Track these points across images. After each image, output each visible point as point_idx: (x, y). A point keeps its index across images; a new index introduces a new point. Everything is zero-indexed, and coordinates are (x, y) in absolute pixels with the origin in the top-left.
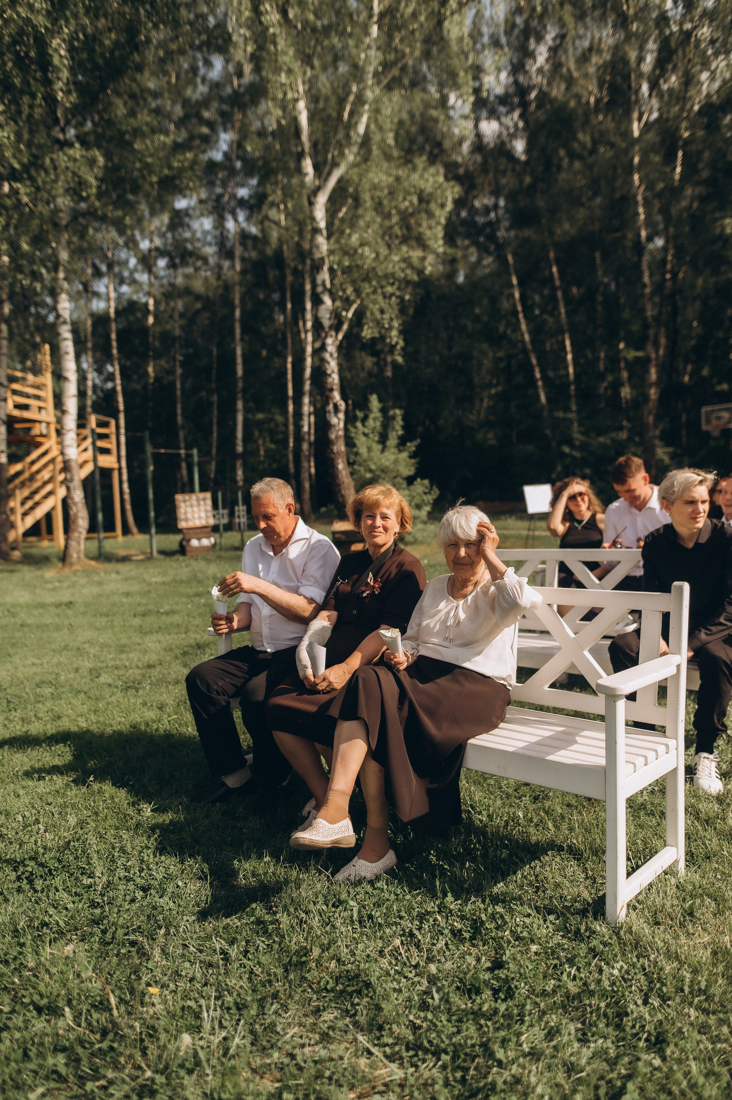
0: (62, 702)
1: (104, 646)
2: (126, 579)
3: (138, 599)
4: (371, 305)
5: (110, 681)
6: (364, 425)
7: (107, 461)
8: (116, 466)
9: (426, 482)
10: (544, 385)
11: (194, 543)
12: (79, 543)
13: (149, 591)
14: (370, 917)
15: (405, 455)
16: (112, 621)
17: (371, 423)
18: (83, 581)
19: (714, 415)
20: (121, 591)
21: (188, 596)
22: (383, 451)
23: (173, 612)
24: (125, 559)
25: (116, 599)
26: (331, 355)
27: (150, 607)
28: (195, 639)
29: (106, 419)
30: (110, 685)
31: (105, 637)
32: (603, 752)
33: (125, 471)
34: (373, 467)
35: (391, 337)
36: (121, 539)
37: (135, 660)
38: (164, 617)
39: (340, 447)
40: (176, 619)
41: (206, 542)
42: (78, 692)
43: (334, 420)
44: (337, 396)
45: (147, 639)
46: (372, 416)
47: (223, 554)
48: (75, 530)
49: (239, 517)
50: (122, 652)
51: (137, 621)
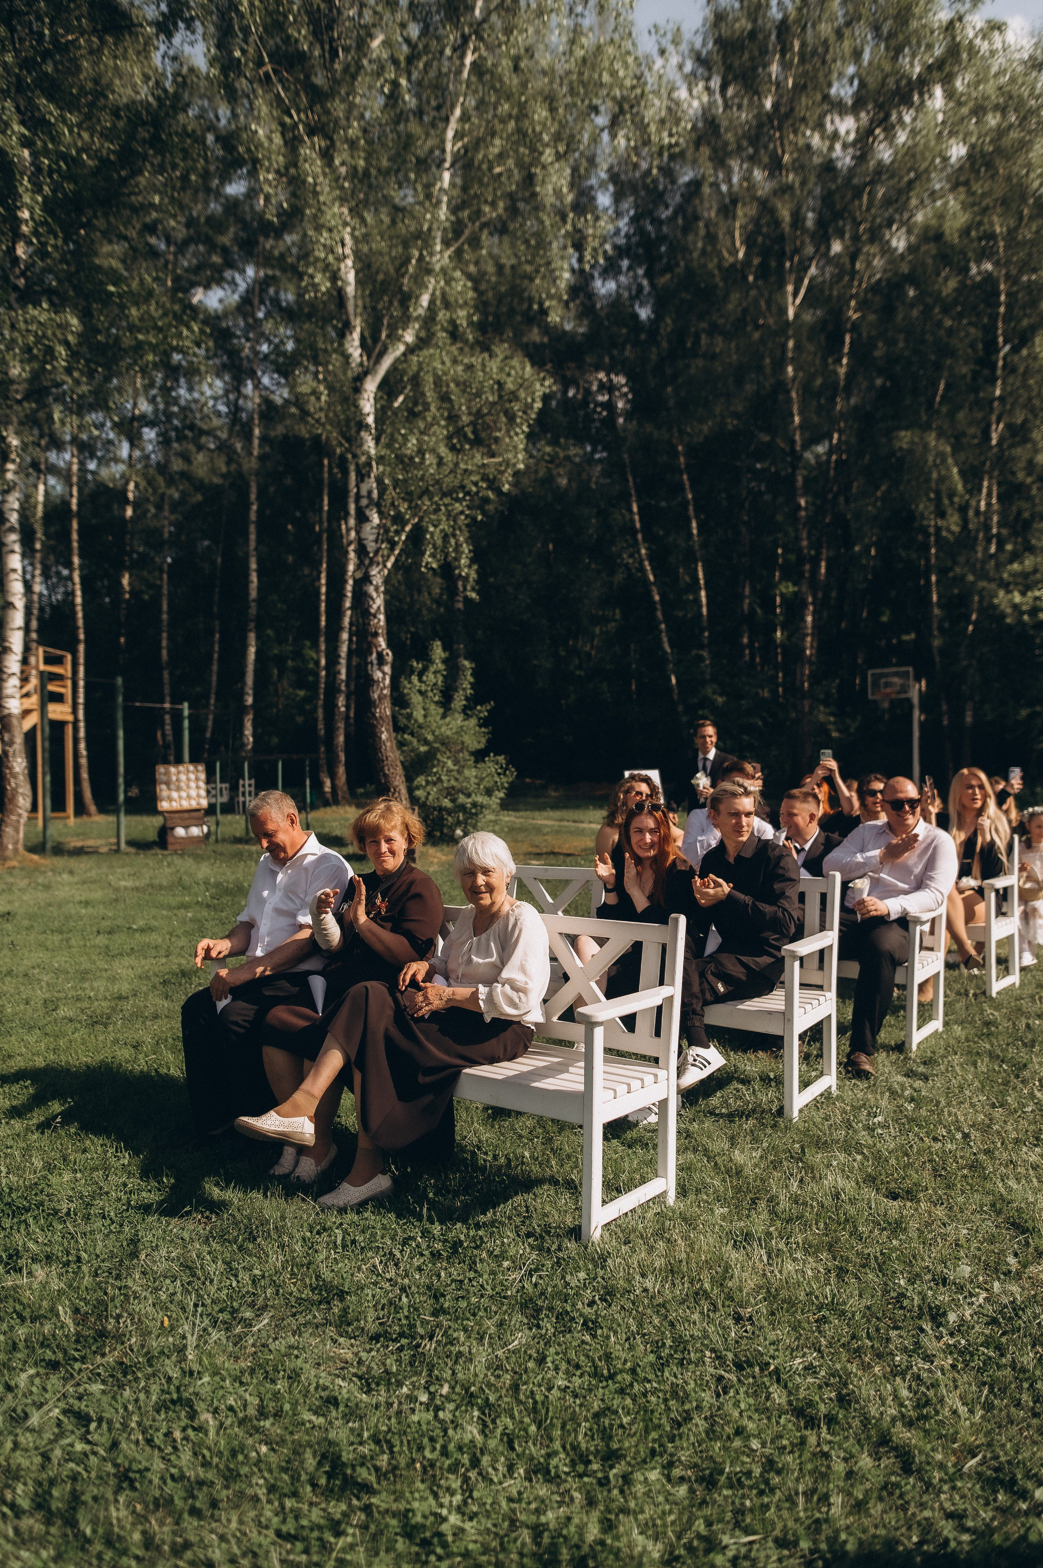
0: (13, 1038)
1: (57, 972)
2: (84, 882)
3: (101, 910)
4: (431, 529)
5: (71, 1014)
6: (420, 680)
7: (59, 712)
8: (70, 718)
9: (501, 759)
10: (669, 629)
11: (180, 832)
12: (17, 831)
13: (116, 900)
14: (353, 1242)
15: (473, 722)
16: (68, 940)
17: (430, 677)
18: (23, 883)
19: (883, 681)
20: (78, 898)
21: (170, 908)
22: (444, 716)
23: (151, 929)
24: (79, 852)
25: (72, 909)
26: (377, 589)
27: (119, 922)
28: (180, 965)
29: (59, 652)
30: (71, 1020)
31: (60, 960)
32: (582, 1079)
33: (82, 725)
34: (430, 737)
35: (459, 567)
36: (72, 821)
37: (102, 989)
38: (137, 935)
39: (385, 710)
40: (155, 938)
41: (195, 831)
42: (31, 1028)
43: (378, 675)
44: (382, 642)
45: (116, 964)
46: (432, 669)
47: (220, 848)
48: (12, 813)
49: (244, 794)
50: (83, 979)
51: (101, 940)
